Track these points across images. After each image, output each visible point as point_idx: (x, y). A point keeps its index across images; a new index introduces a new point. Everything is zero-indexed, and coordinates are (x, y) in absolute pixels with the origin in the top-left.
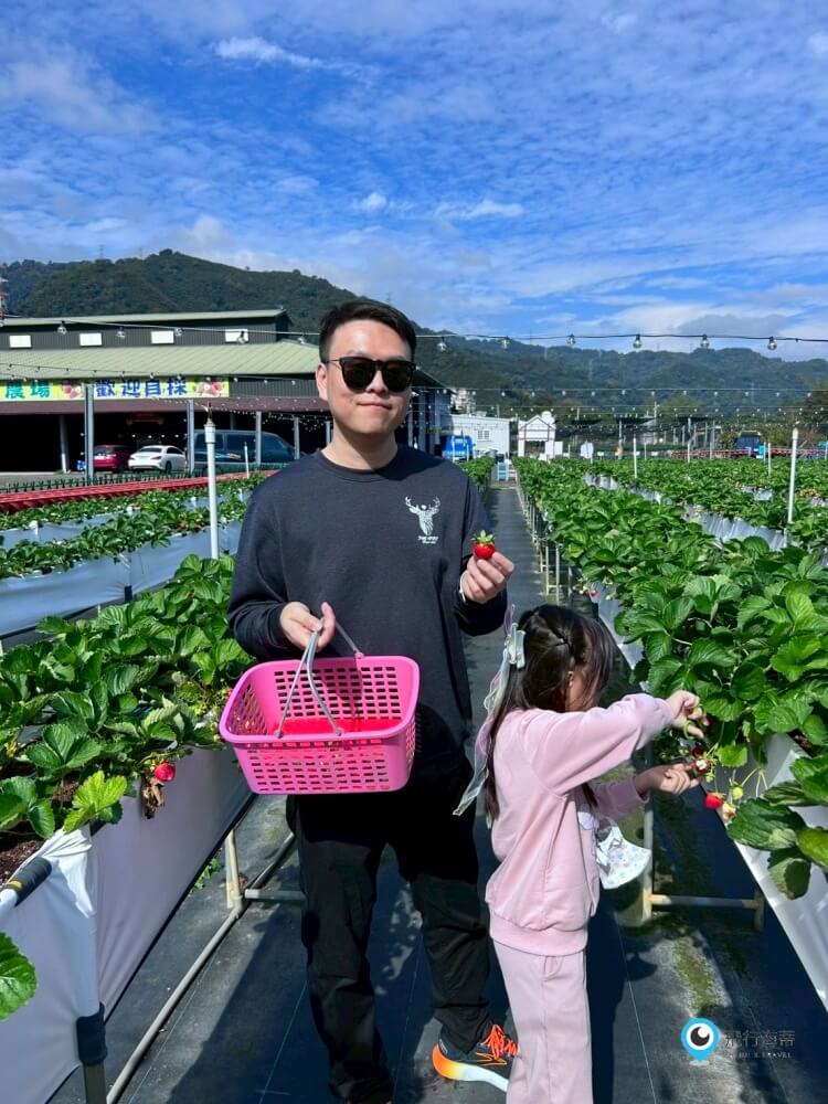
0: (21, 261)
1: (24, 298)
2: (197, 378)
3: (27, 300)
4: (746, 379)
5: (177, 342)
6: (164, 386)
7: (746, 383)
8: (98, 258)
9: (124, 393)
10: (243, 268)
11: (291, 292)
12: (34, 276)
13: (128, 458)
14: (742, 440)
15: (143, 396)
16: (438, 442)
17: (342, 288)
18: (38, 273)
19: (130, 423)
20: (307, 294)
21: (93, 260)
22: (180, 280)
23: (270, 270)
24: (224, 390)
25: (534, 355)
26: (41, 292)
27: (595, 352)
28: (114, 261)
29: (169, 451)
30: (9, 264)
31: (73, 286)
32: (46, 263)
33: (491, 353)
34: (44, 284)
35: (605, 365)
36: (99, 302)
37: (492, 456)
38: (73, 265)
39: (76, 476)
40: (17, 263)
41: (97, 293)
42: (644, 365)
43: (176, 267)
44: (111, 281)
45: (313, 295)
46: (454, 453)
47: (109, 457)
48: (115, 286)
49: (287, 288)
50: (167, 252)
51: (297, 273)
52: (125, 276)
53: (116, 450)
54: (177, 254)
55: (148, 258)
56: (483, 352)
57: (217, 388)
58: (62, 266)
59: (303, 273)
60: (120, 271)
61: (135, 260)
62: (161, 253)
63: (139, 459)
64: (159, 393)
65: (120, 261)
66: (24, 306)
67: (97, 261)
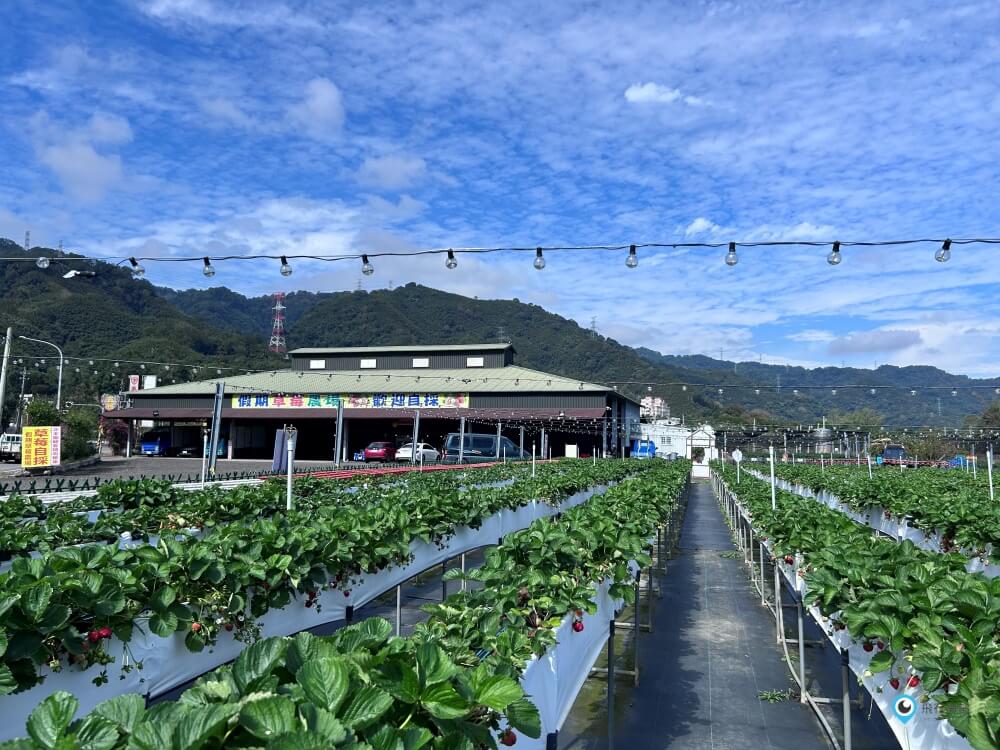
0: (296, 292)
1: (295, 320)
2: (446, 394)
3: (298, 321)
4: (932, 394)
5: (431, 367)
6: (422, 399)
7: (933, 398)
8: (356, 289)
9: (393, 404)
10: (472, 297)
11: (510, 316)
12: (305, 303)
13: (396, 452)
14: (889, 452)
15: (406, 405)
16: (628, 445)
17: (554, 313)
18: (308, 300)
19: (395, 425)
20: (524, 318)
21: (352, 291)
22: (420, 307)
23: (494, 299)
24: (465, 403)
25: (724, 370)
26: (309, 316)
27: (783, 367)
28: (369, 292)
29: (425, 447)
30: (286, 294)
31: (336, 311)
32: (315, 293)
33: (685, 367)
34: (312, 310)
35: (792, 379)
36: (354, 324)
37: (673, 458)
38: (336, 294)
39: (352, 463)
40: (293, 293)
41: (354, 316)
42: (830, 379)
43: (418, 297)
44: (366, 308)
45: (530, 319)
46: (639, 454)
47: (380, 451)
48: (368, 311)
49: (508, 313)
50: (412, 285)
51: (516, 300)
52: (377, 303)
53: (385, 446)
54: (420, 286)
55: (396, 290)
56: (677, 366)
57: (460, 402)
58: (327, 296)
59: (521, 302)
60: (374, 300)
61: (386, 291)
62: (407, 285)
63: (403, 453)
64: (418, 404)
65: (374, 292)
66: (296, 327)
67: (356, 292)
